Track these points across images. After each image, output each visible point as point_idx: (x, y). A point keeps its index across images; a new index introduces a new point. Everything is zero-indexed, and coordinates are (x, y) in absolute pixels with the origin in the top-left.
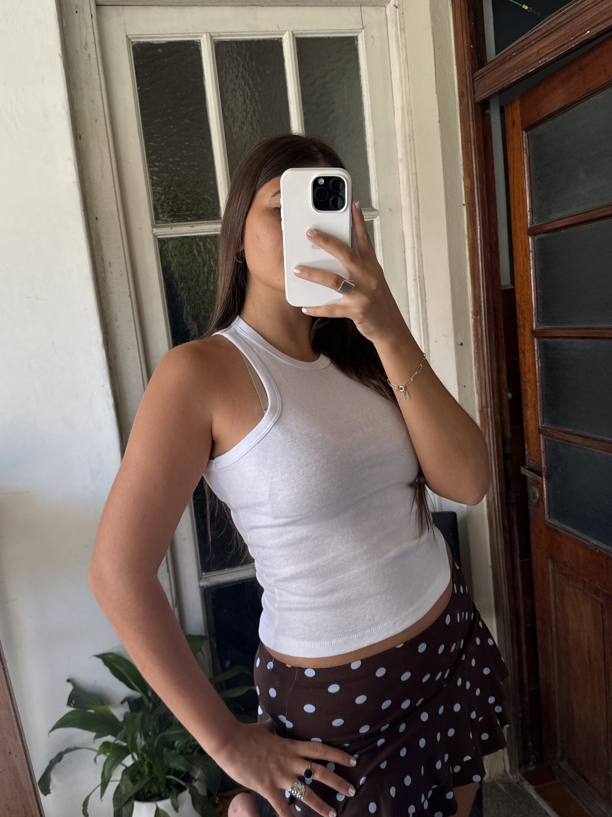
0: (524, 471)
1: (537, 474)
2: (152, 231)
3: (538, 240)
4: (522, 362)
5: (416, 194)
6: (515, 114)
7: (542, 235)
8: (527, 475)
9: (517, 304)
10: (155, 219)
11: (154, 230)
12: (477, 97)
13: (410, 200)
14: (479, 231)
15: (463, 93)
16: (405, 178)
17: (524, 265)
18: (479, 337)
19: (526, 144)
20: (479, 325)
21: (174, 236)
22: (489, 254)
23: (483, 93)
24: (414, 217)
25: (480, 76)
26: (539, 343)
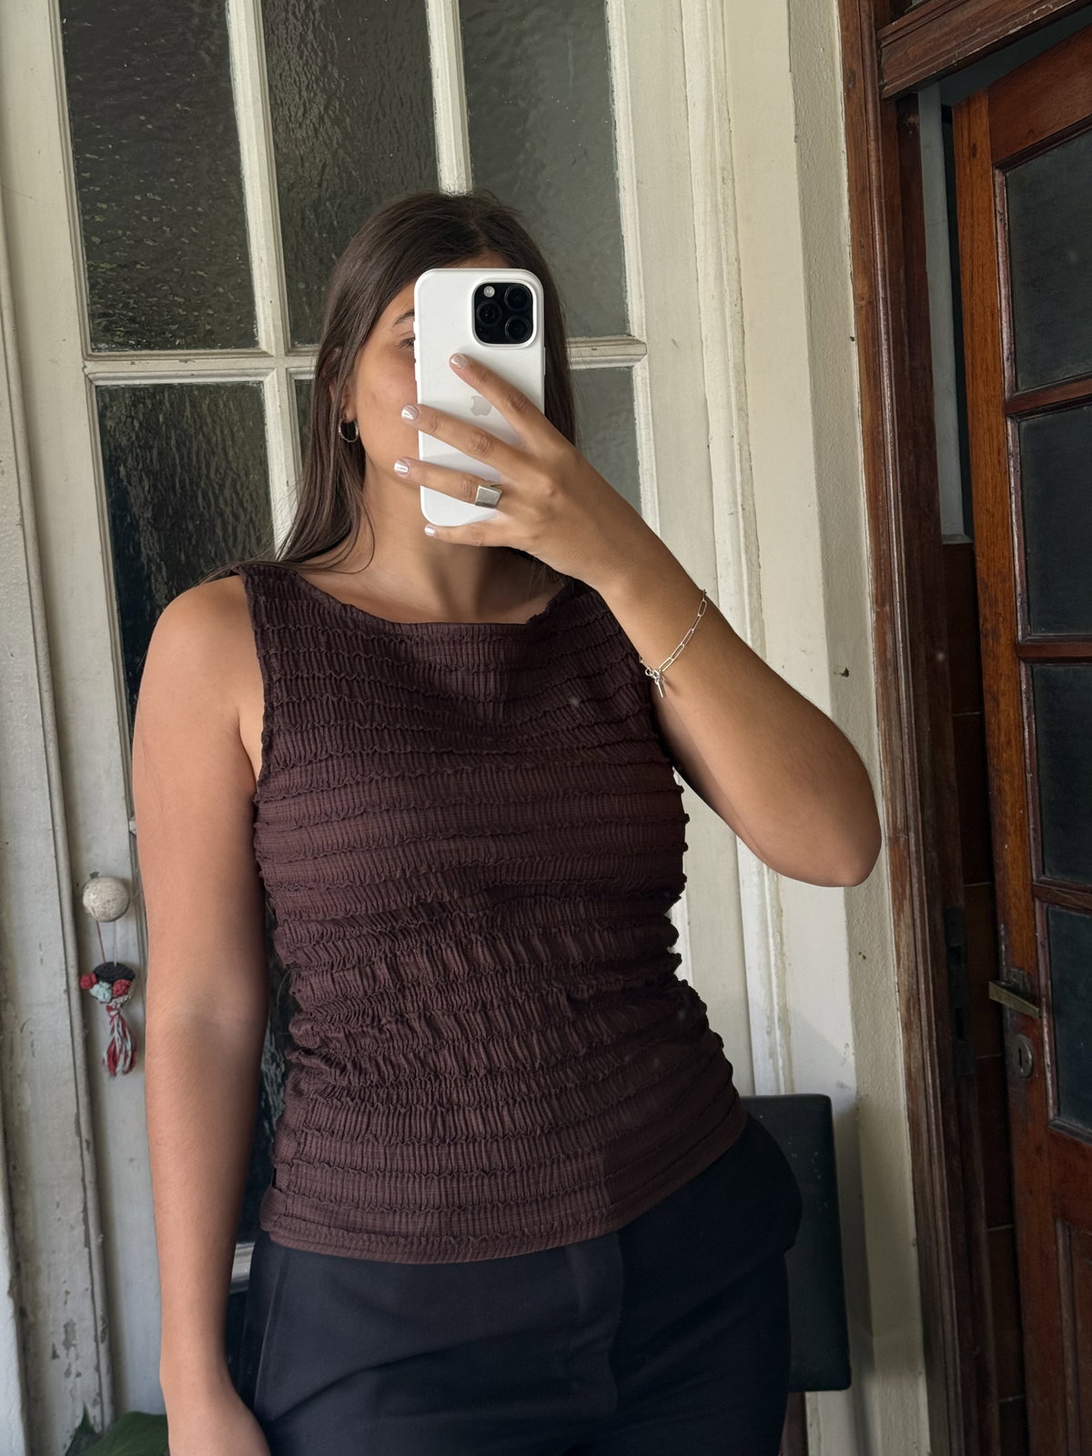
0: (997, 993)
1: (1027, 999)
2: (85, 367)
3: (1030, 428)
4: (992, 722)
5: (738, 308)
6: (978, 128)
7: (1039, 418)
8: (1003, 1002)
9: (978, 578)
10: (92, 340)
11: (87, 363)
12: (886, 84)
13: (724, 324)
14: (888, 401)
15: (853, 73)
16: (711, 270)
17: (995, 487)
18: (889, 655)
19: (1002, 199)
20: (888, 627)
21: (137, 382)
22: (912, 459)
23: (901, 76)
24: (731, 365)
25: (895, 37)
26: (1032, 676)
